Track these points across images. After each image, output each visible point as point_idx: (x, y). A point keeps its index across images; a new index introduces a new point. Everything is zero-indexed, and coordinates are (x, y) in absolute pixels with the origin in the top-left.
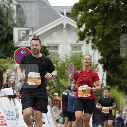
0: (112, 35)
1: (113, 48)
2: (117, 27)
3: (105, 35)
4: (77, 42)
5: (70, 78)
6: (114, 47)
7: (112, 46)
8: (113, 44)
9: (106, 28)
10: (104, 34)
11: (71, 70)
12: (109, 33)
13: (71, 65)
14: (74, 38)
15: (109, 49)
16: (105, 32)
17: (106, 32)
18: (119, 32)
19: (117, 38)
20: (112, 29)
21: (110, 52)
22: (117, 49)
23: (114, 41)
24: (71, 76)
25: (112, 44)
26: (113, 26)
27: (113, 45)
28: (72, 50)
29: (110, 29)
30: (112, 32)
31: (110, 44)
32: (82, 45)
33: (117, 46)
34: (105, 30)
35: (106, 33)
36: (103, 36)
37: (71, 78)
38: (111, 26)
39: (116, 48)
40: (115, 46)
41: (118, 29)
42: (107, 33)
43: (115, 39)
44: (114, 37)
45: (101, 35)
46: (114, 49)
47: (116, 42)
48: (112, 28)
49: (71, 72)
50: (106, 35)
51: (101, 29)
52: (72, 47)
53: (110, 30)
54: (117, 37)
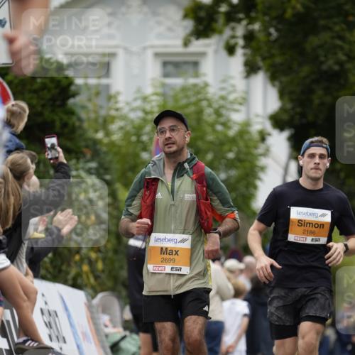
0: (316, 14)
1: (322, 63)
3: (289, 13)
4: (186, 43)
6: (322, 59)
7: (317, 57)
8: (321, 46)
10: (284, 12)
12: (304, 5)
14: (170, 29)
15: (305, 70)
17: (293, 2)
19: (335, 24)
21: (308, 81)
22: (336, 68)
23: (325, 36)
25: (314, 49)
27: (321, 52)
28: (166, 75)
31: (308, 47)
32: (203, 54)
33: (336, 54)
35: (294, 8)
36: (280, 19)
39: (331, 62)
40: (325, 56)
42: (299, 6)
44: (322, 22)
45: (274, 14)
46: (324, 67)
47: (333, 38)
50: (294, 16)
52: (165, 64)
54: (336, 20)
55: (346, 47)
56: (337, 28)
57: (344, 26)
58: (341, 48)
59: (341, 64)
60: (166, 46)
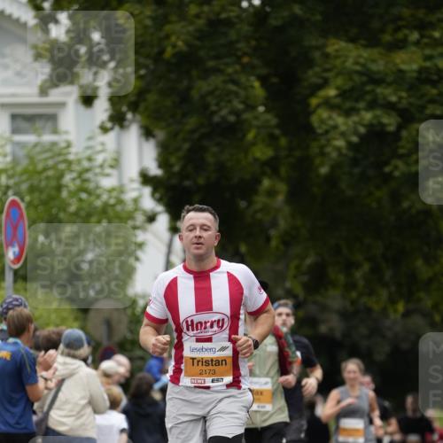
0: (202, 53)
1: (214, 113)
2: (224, 16)
3: (169, 52)
5: (11, 268)
6: (214, 108)
7: (206, 106)
8: (211, 93)
9: (174, 18)
10: (162, 52)
11: (15, 228)
12: (187, 44)
13: (14, 203)
14: (18, 74)
15: (192, 122)
16: (168, 37)
17: (173, 39)
18: (233, 35)
19: (227, 65)
20: (201, 22)
21: (196, 136)
22: (232, 118)
23: (216, 81)
24: (18, 259)
25: (203, 97)
26: (206, 8)
27: (209, 99)
28: (15, 131)
29: (192, 23)
30: (201, 36)
31: (195, 94)
32: (62, 105)
33: (230, 101)
34: (168, 28)
35: (174, 46)
36: (158, 58)
37: (17, 266)
38: (193, 9)
39: (224, 112)
40: (217, 104)
41: (229, 23)
42: (180, 43)
43: (217, 71)
44: (211, 64)
46: (216, 119)
47: (225, 82)
48: (198, 16)
49: (14, 235)
50: (174, 55)
51: (148, 22)
52: (14, 117)
53: (191, 28)
54: (228, 60)
55: (242, 93)
56: (230, 70)
57: (238, 67)
58: (236, 94)
59: (237, 113)
60: (13, 95)
